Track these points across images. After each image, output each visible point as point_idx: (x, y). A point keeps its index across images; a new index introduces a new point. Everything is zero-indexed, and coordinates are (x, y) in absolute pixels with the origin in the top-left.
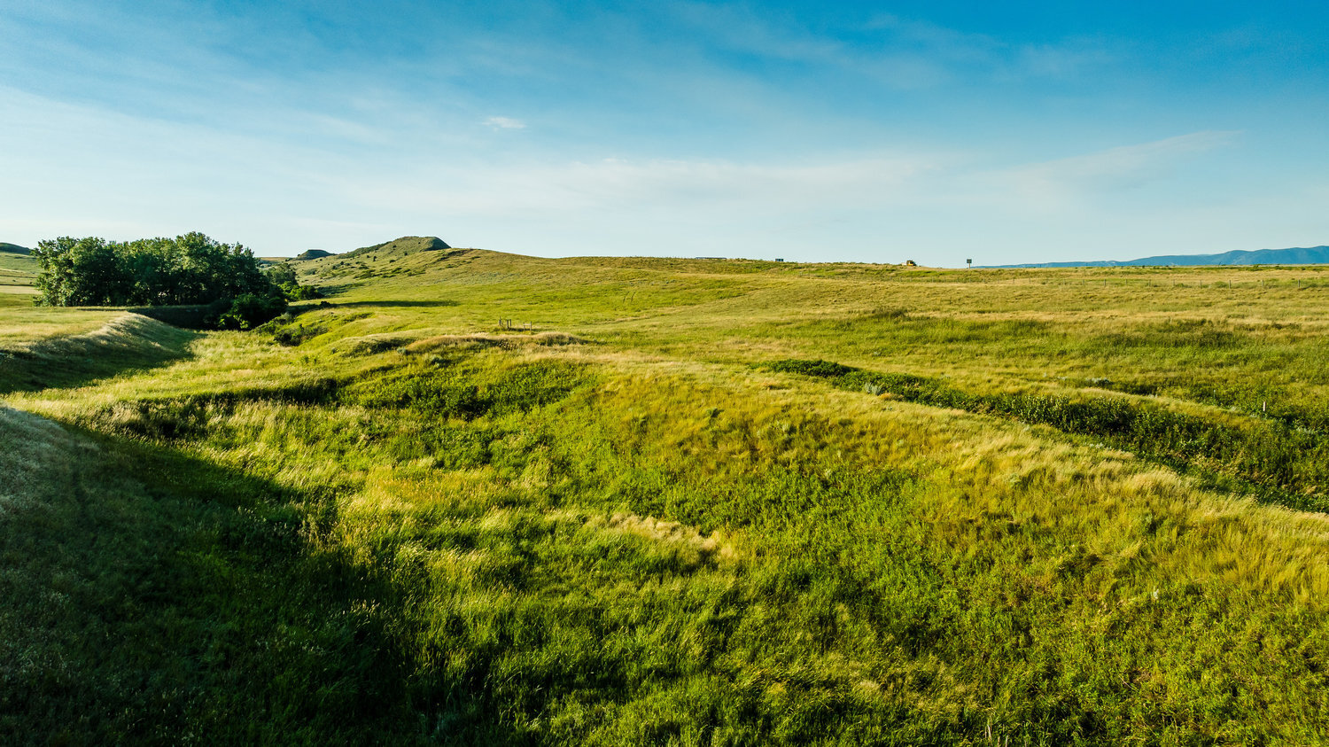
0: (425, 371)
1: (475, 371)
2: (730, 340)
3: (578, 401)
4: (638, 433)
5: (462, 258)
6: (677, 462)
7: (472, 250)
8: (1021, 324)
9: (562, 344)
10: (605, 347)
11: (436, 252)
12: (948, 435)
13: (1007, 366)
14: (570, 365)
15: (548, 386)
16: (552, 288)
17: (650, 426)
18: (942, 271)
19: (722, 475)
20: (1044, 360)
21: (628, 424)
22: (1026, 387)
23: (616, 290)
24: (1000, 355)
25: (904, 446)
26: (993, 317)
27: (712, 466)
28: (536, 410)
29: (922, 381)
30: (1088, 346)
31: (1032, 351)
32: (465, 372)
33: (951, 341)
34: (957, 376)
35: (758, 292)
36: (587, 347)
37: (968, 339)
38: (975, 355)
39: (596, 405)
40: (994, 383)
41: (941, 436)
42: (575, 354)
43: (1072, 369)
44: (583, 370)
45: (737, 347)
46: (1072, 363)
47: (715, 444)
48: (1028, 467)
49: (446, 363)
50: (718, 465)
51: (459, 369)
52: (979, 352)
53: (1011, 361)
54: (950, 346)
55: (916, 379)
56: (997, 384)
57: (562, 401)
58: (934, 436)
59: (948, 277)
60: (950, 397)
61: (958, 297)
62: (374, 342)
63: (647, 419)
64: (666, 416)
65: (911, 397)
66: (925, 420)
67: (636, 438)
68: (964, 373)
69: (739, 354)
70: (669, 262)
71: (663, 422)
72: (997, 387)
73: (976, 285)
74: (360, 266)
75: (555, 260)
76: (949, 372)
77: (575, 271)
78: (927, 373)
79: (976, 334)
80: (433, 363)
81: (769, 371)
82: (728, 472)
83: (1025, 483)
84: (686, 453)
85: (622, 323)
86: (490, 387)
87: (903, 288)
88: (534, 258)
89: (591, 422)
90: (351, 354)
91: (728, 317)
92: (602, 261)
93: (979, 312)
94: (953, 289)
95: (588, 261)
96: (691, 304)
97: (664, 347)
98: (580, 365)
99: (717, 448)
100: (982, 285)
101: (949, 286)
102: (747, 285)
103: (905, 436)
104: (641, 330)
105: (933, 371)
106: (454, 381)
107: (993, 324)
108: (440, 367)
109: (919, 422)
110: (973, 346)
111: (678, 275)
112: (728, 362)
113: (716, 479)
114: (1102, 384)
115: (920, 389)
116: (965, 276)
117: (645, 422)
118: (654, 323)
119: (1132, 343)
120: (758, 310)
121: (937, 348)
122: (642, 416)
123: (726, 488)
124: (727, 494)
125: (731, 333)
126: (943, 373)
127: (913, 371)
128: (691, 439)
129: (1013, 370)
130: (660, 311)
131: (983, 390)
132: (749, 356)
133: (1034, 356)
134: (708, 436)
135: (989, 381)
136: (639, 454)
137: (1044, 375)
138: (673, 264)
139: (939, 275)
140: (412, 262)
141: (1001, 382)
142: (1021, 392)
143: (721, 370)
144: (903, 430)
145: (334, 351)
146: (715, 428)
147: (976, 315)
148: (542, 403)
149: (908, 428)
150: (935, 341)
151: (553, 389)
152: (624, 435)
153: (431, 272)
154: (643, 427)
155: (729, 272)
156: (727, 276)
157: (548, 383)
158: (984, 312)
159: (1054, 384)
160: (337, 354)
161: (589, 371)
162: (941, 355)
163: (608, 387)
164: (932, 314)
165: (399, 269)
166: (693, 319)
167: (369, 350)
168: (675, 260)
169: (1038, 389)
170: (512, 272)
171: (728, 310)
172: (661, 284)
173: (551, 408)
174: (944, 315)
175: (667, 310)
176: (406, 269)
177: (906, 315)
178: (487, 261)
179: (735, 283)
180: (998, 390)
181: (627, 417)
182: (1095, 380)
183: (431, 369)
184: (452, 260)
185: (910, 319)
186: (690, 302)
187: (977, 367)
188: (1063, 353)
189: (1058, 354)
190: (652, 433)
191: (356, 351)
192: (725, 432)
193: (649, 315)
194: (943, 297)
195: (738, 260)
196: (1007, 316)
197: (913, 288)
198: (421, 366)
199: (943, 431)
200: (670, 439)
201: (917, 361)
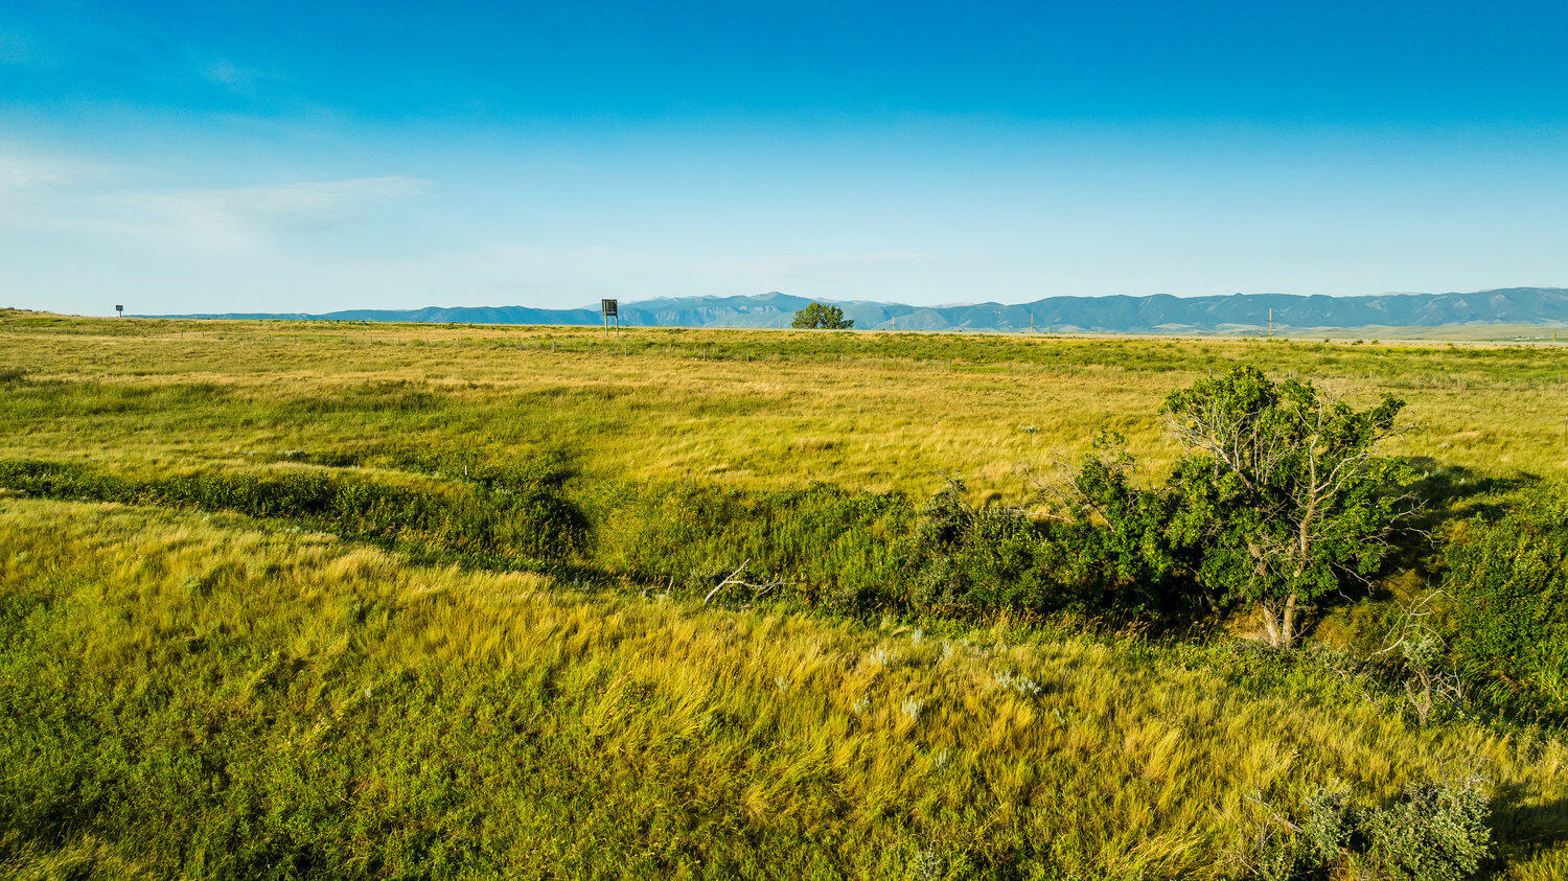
8: (194, 389)
12: (98, 538)
13: (177, 442)
18: (79, 320)
20: (226, 432)
22: (203, 467)
24: (169, 428)
25: (28, 560)
26: (156, 380)
29: (55, 468)
30: (278, 413)
31: (210, 422)
33: (96, 412)
34: (109, 459)
37: (121, 409)
38: (132, 430)
40: (161, 465)
41: (87, 541)
43: (260, 441)
46: (260, 435)
48: (210, 565)
52: (139, 426)
53: (182, 436)
54: (96, 420)
55: (45, 467)
56: (165, 465)
58: (76, 542)
59: (88, 328)
60: (100, 487)
61: (105, 355)
65: (38, 492)
66: (61, 520)
68: (118, 454)
72: (166, 469)
73: (127, 339)
76: (97, 453)
78: (60, 457)
79: (131, 403)
83: (207, 587)
87: (19, 341)
93: (136, 374)
94: (97, 344)
100: (138, 339)
101: (91, 339)
103: (29, 546)
105: (71, 453)
107: (157, 389)
109: (52, 524)
110: (131, 419)
114: (297, 457)
115: (52, 479)
116: (114, 328)
119: (328, 407)
121: (77, 422)
126: (86, 456)
127: (40, 455)
129: (186, 446)
131: (146, 475)
133: (213, 427)
135: (155, 462)
137: (226, 451)
139: (76, 325)
141: (171, 463)
142: (197, 474)
144: (26, 538)
147: (132, 378)
149: (34, 534)
150: (73, 413)
158: (143, 374)
159: (240, 461)
162: (82, 431)
164: (65, 377)
169: (220, 468)
174: (85, 378)
177: (26, 378)
180: (167, 474)
182: (290, 452)
185: (30, 384)
187: (136, 445)
188: (248, 423)
189: (243, 425)
194: (82, 354)
196: (175, 379)
197: (34, 341)
199: (91, 533)
201: (47, 441)
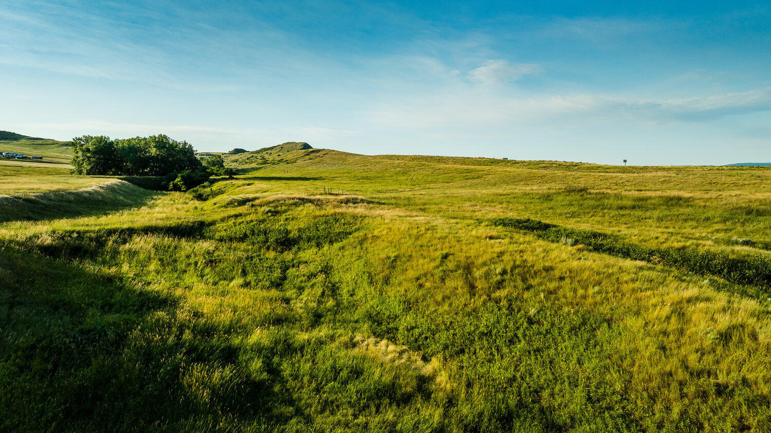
0: (261, 218)
1: (293, 219)
2: (468, 204)
3: (354, 241)
4: (388, 268)
5: (318, 154)
6: (414, 293)
7: (324, 150)
8: (671, 199)
9: (355, 203)
10: (383, 206)
11: (304, 151)
13: (666, 228)
14: (355, 217)
15: (337, 230)
16: (366, 172)
17: (399, 263)
18: (608, 167)
19: (446, 307)
20: (694, 223)
21: (383, 260)
22: (687, 244)
23: (404, 173)
24: (660, 219)
26: (649, 194)
27: (439, 298)
28: (326, 247)
29: (605, 236)
30: (727, 215)
31: (683, 217)
32: (287, 219)
33: (621, 208)
34: (631, 233)
35: (491, 176)
36: (371, 205)
37: (634, 207)
38: (640, 219)
39: (365, 245)
40: (661, 239)
42: (360, 210)
43: (718, 231)
44: (362, 220)
45: (471, 209)
46: (717, 227)
47: (443, 280)
49: (275, 213)
50: (443, 299)
51: (284, 217)
52: (644, 217)
53: (668, 224)
54: (622, 212)
55: (600, 235)
56: (663, 240)
57: (344, 241)
59: (612, 170)
60: (628, 249)
61: (621, 181)
62: (241, 199)
63: (397, 257)
64: (410, 256)
65: (598, 249)
66: (615, 268)
67: (387, 272)
68: (636, 232)
69: (473, 213)
70: (438, 158)
71: (408, 261)
72: (664, 242)
73: (630, 174)
74: (261, 158)
75: (370, 156)
76: (624, 230)
77: (382, 162)
78: (608, 231)
79: (640, 204)
80: (267, 212)
81: (491, 225)
82: (450, 305)
84: (421, 286)
85: (402, 193)
86: (299, 230)
87: (584, 175)
88: (360, 155)
89: (360, 257)
90: (224, 206)
91: (470, 190)
92: (398, 157)
93: (638, 190)
94: (618, 177)
95: (390, 157)
96: (448, 182)
97: (423, 207)
98: (361, 217)
99: (445, 283)
100: (636, 175)
101: (614, 175)
102: (483, 172)
103: (599, 283)
104: (412, 197)
105: (612, 229)
106: (278, 224)
107: (650, 198)
108: (272, 215)
109: (610, 270)
110: (638, 213)
111: (442, 166)
112: (464, 218)
113: (441, 310)
114: (746, 243)
115: (605, 242)
116: (623, 170)
117: (395, 260)
118: (421, 193)
120: (489, 187)
121: (613, 213)
122: (394, 255)
123: (448, 319)
124: (448, 323)
125: (469, 200)
126: (619, 231)
127: (598, 229)
128: (425, 275)
129: (671, 230)
130: (428, 186)
131: (653, 245)
132: (479, 215)
133: (686, 220)
134: (438, 273)
135: (657, 238)
136: (387, 285)
137: (698, 235)
138: (440, 160)
139: (606, 169)
140: (289, 157)
141: (667, 239)
142: (684, 248)
143: (457, 223)
144: (597, 278)
145: (215, 204)
146: (445, 268)
147: (637, 193)
148: (331, 242)
149: (602, 275)
150: (610, 208)
151: (339, 233)
152: (379, 269)
153: (300, 162)
154: (393, 263)
155: (474, 165)
156: (473, 167)
157: (337, 228)
158: (641, 191)
159: (709, 242)
160: (216, 206)
161: (366, 221)
162: (615, 218)
163: (376, 233)
164: (605, 191)
165: (282, 160)
166: (448, 191)
167: (236, 204)
168: (442, 157)
169: (697, 245)
170: (345, 163)
171: (471, 186)
172: (431, 170)
173: (337, 245)
174: (613, 192)
175: (432, 185)
176: (286, 160)
177: (588, 191)
178: (332, 156)
179: (476, 171)
180: (665, 245)
181: (383, 256)
182: (741, 240)
183: (265, 217)
184: (312, 156)
185: (590, 194)
186: (447, 181)
187: (644, 227)
188: (707, 219)
189: (704, 220)
190: (399, 269)
191: (228, 204)
192: (452, 271)
193: (420, 188)
194: (611, 181)
195: (480, 158)
196: (659, 193)
197: (590, 175)
198: (260, 214)
200: (411, 274)
201: (599, 222)
